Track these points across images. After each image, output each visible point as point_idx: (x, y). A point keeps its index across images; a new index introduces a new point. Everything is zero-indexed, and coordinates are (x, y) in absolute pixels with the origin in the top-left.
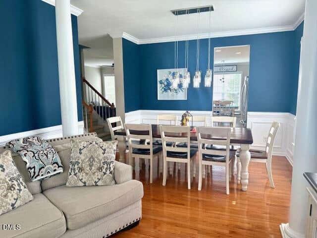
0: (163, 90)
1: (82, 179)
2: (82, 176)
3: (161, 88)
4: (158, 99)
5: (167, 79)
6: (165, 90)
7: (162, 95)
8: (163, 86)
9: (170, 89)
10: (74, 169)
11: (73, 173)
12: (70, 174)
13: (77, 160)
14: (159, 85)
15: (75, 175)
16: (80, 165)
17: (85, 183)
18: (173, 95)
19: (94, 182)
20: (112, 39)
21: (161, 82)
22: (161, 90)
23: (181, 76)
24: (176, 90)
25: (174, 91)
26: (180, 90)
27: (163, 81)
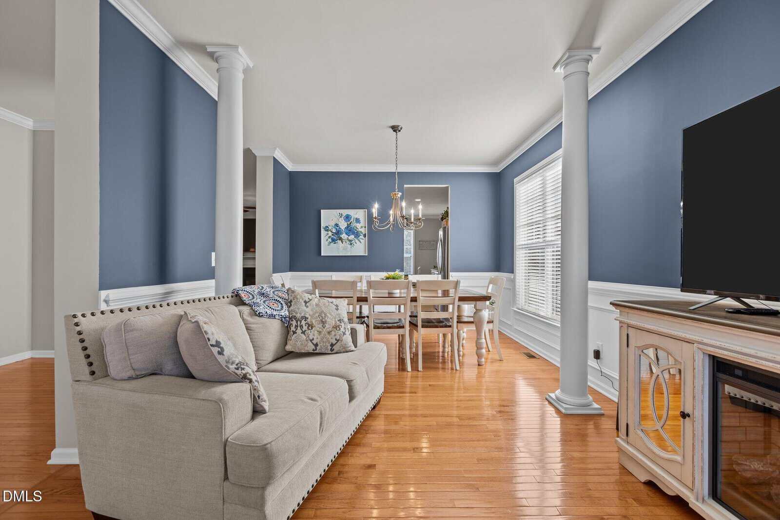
0: (330, 240)
1: (313, 339)
2: (314, 335)
3: (327, 237)
4: (322, 255)
5: (337, 225)
6: (333, 240)
7: (327, 249)
8: (330, 234)
9: (341, 239)
10: (301, 327)
11: (299, 331)
12: (294, 333)
13: (303, 315)
14: (323, 232)
15: (303, 332)
16: (309, 320)
17: (316, 345)
18: (345, 249)
19: (329, 345)
20: (255, 157)
21: (327, 229)
22: (327, 240)
23: (358, 221)
24: (350, 241)
25: (348, 242)
26: (357, 241)
27: (330, 228)
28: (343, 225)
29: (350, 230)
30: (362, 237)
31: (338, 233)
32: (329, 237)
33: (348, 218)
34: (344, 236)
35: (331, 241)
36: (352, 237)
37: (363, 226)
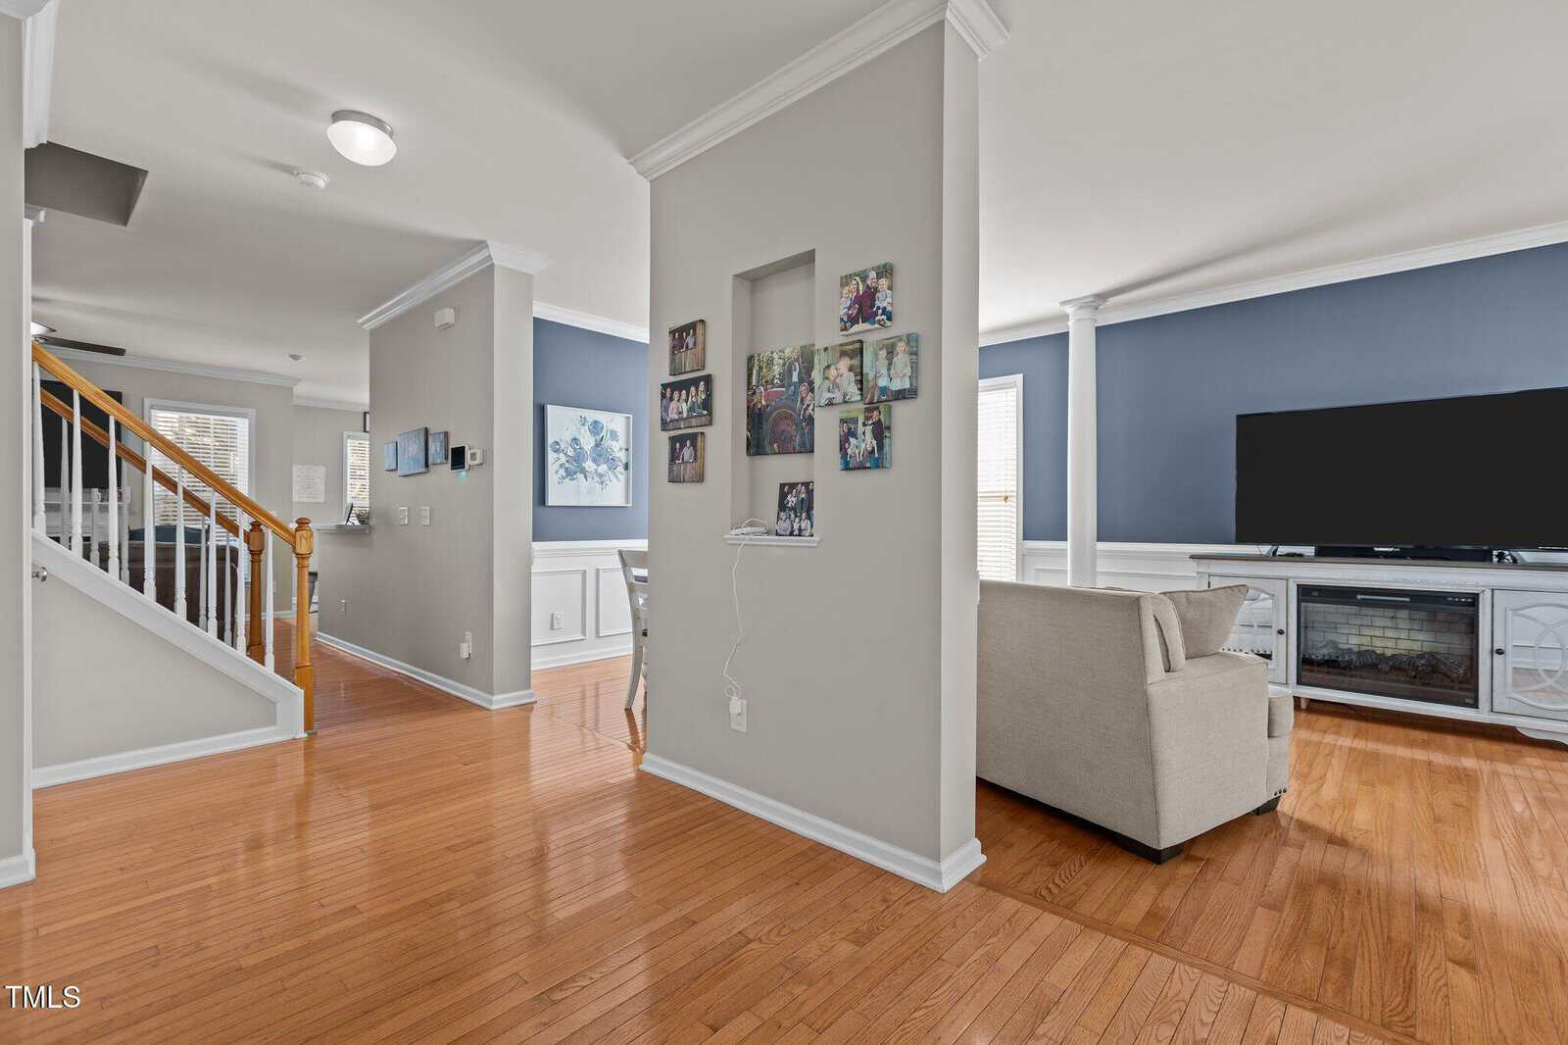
0: (562, 472)
3: (559, 465)
4: (550, 503)
5: (575, 441)
6: (570, 474)
7: (558, 491)
8: (564, 458)
9: (583, 471)
14: (550, 455)
18: (591, 492)
21: (557, 448)
22: (557, 472)
23: (614, 435)
24: (601, 476)
25: (597, 479)
26: (612, 477)
27: (563, 446)
28: (588, 442)
29: (600, 453)
30: (620, 469)
31: (578, 458)
32: (561, 466)
33: (596, 427)
34: (589, 465)
35: (564, 475)
36: (603, 468)
37: (624, 446)
